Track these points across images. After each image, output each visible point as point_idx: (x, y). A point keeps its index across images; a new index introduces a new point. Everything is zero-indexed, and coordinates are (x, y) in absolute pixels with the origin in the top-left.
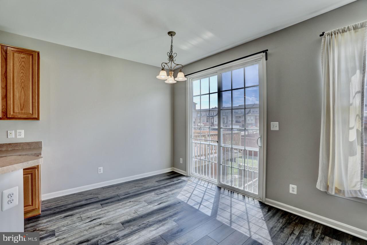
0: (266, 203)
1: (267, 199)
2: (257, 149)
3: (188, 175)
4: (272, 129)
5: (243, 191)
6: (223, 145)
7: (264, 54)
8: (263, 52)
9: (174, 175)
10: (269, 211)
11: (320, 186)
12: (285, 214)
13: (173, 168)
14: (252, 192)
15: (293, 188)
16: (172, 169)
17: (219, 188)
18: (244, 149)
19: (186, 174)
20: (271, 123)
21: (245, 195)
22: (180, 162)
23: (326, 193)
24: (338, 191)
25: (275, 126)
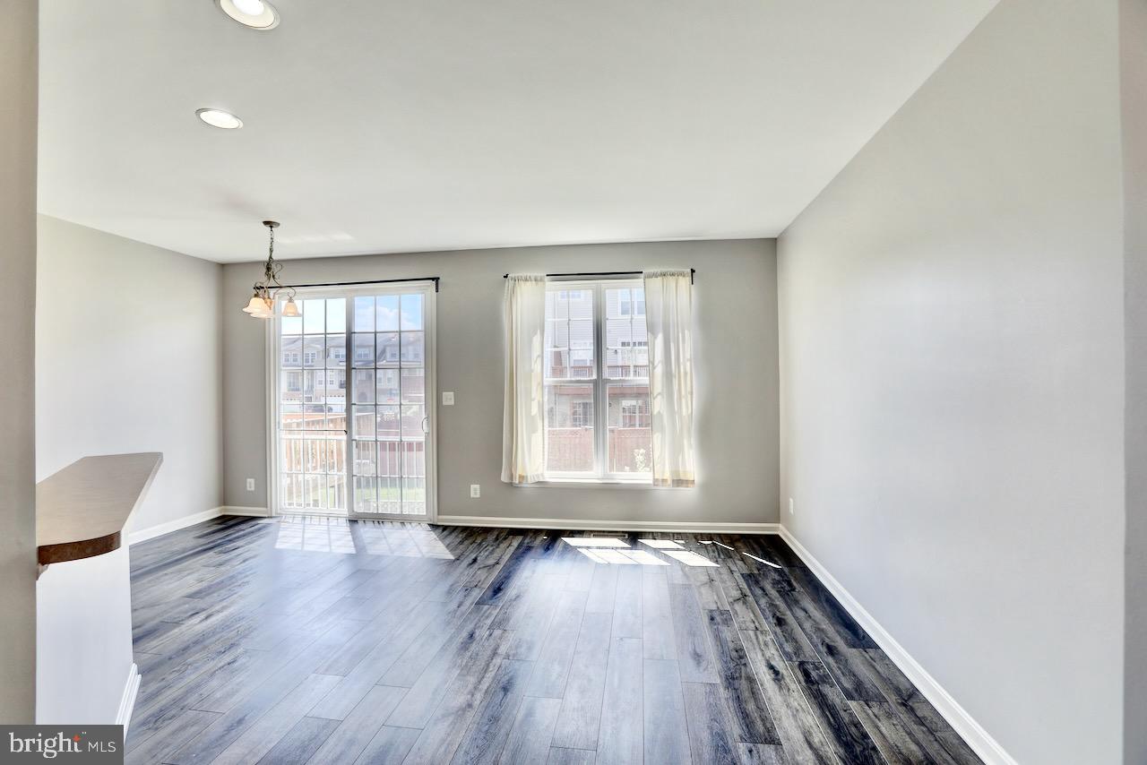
0: (439, 524)
1: (440, 517)
2: (422, 439)
3: (274, 515)
4: (444, 403)
5: (401, 515)
6: (356, 437)
7: (434, 282)
8: (433, 279)
9: (227, 523)
10: (443, 530)
11: (504, 478)
12: (465, 529)
13: (223, 507)
14: (416, 513)
15: (475, 490)
16: (221, 511)
17: (353, 521)
18: (399, 440)
19: (266, 512)
20: (444, 393)
21: (403, 520)
22: (248, 489)
23: (511, 483)
24: (522, 477)
25: (449, 398)
